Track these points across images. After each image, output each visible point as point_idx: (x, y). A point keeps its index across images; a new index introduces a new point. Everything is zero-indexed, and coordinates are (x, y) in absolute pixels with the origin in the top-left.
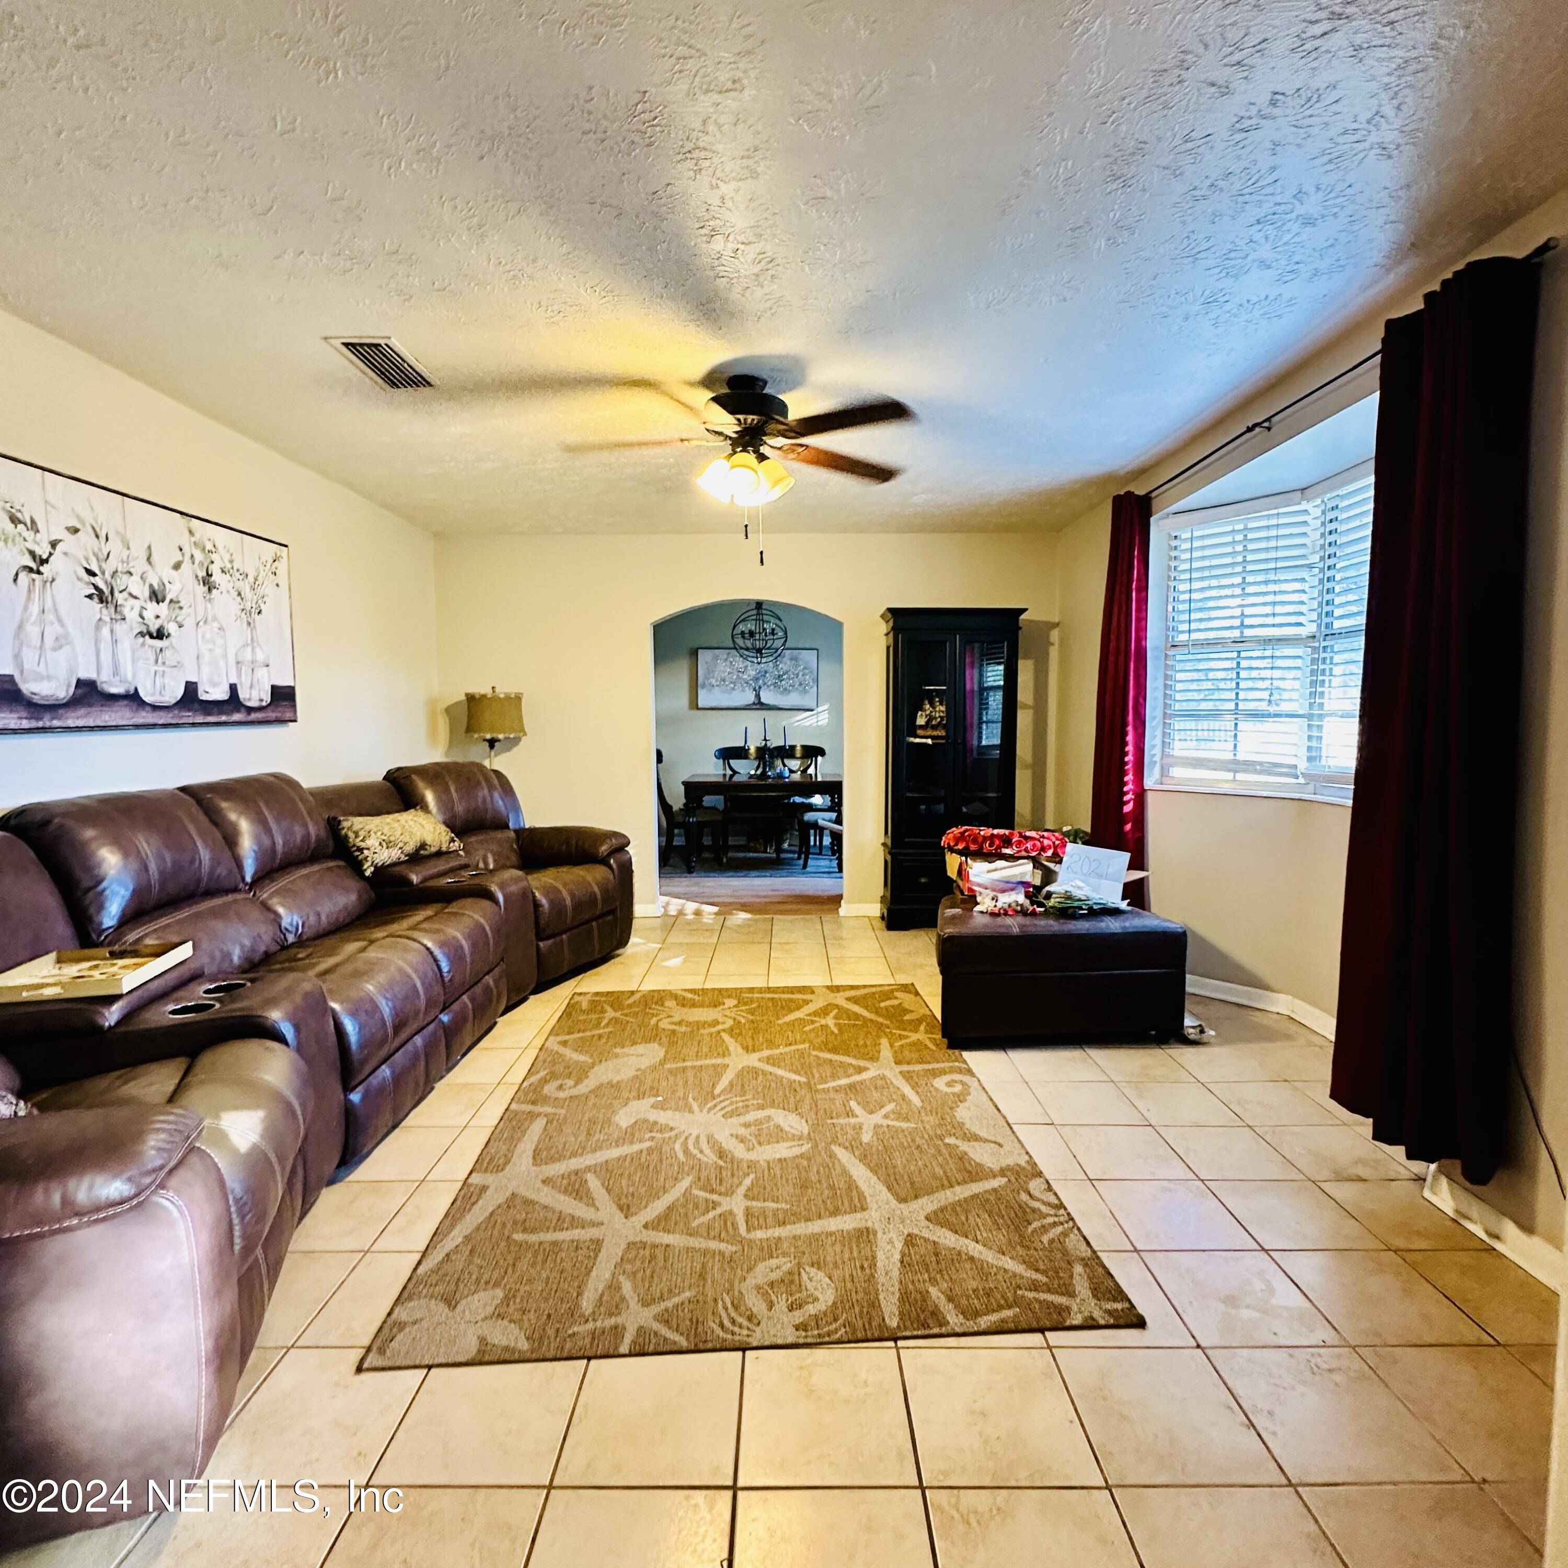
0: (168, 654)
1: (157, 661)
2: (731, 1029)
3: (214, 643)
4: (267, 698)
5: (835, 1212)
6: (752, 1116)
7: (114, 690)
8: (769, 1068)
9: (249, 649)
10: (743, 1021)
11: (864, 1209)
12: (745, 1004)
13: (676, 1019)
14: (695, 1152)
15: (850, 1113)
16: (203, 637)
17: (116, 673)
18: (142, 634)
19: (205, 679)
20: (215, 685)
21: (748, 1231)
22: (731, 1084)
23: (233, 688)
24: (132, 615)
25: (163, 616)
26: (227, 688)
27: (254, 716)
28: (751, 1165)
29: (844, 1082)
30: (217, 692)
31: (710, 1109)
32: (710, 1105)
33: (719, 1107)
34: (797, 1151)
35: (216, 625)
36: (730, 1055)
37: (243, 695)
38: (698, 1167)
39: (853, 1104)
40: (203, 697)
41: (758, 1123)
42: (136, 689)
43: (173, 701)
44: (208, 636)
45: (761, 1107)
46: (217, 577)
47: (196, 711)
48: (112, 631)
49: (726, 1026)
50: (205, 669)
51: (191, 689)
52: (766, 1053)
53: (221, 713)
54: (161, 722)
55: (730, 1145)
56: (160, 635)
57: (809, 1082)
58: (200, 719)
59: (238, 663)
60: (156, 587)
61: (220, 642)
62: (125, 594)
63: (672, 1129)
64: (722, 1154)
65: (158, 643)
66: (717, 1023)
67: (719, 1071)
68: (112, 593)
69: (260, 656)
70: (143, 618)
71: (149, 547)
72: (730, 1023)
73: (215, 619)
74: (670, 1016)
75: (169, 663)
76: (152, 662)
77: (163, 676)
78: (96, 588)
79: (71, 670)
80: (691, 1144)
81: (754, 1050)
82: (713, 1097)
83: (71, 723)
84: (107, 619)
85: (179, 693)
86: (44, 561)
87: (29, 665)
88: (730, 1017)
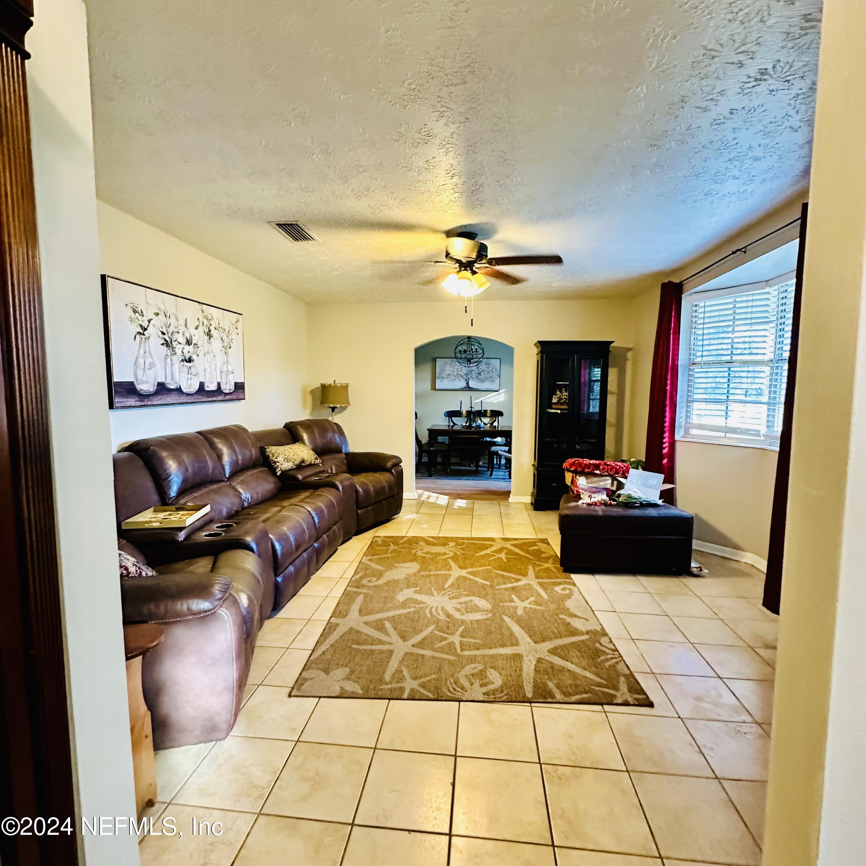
0: (192, 369)
1: (188, 373)
2: (452, 558)
3: (211, 363)
4: (233, 388)
5: (503, 645)
6: (463, 599)
7: (171, 387)
8: (472, 577)
9: (226, 365)
10: (458, 553)
11: (517, 645)
12: (460, 545)
13: (425, 551)
14: (436, 614)
15: (512, 601)
16: (207, 361)
17: (172, 379)
18: (182, 360)
19: (207, 381)
20: (211, 383)
21: (462, 650)
22: (453, 584)
23: (219, 384)
24: (178, 351)
25: (191, 352)
26: (216, 384)
27: (228, 397)
28: (463, 622)
29: (509, 585)
30: (211, 387)
31: (443, 595)
32: (443, 593)
33: (447, 595)
34: (485, 617)
35: (212, 354)
36: (452, 570)
37: (223, 387)
38: (437, 621)
39: (513, 596)
40: (207, 389)
41: (466, 603)
42: (180, 386)
43: (195, 391)
44: (209, 360)
45: (467, 595)
46: (213, 332)
47: (203, 395)
48: (171, 360)
49: (450, 556)
50: (208, 376)
51: (202, 385)
52: (470, 570)
53: (213, 396)
54: (189, 401)
55: (452, 612)
56: (190, 360)
57: (491, 586)
58: (205, 399)
59: (221, 372)
60: (188, 338)
61: (213, 363)
62: (176, 342)
63: (424, 603)
64: (448, 616)
65: (189, 364)
66: (445, 554)
67: (446, 577)
68: (171, 342)
69: (230, 369)
70: (183, 353)
71: (186, 320)
72: (452, 554)
73: (212, 352)
74: (422, 550)
75: (193, 373)
76: (186, 373)
77: (191, 379)
78: (165, 340)
79: (155, 378)
80: (433, 610)
81: (464, 568)
82: (444, 589)
83: (155, 403)
84: (169, 354)
85: (197, 387)
86: (146, 329)
87: (139, 377)
88: (452, 551)
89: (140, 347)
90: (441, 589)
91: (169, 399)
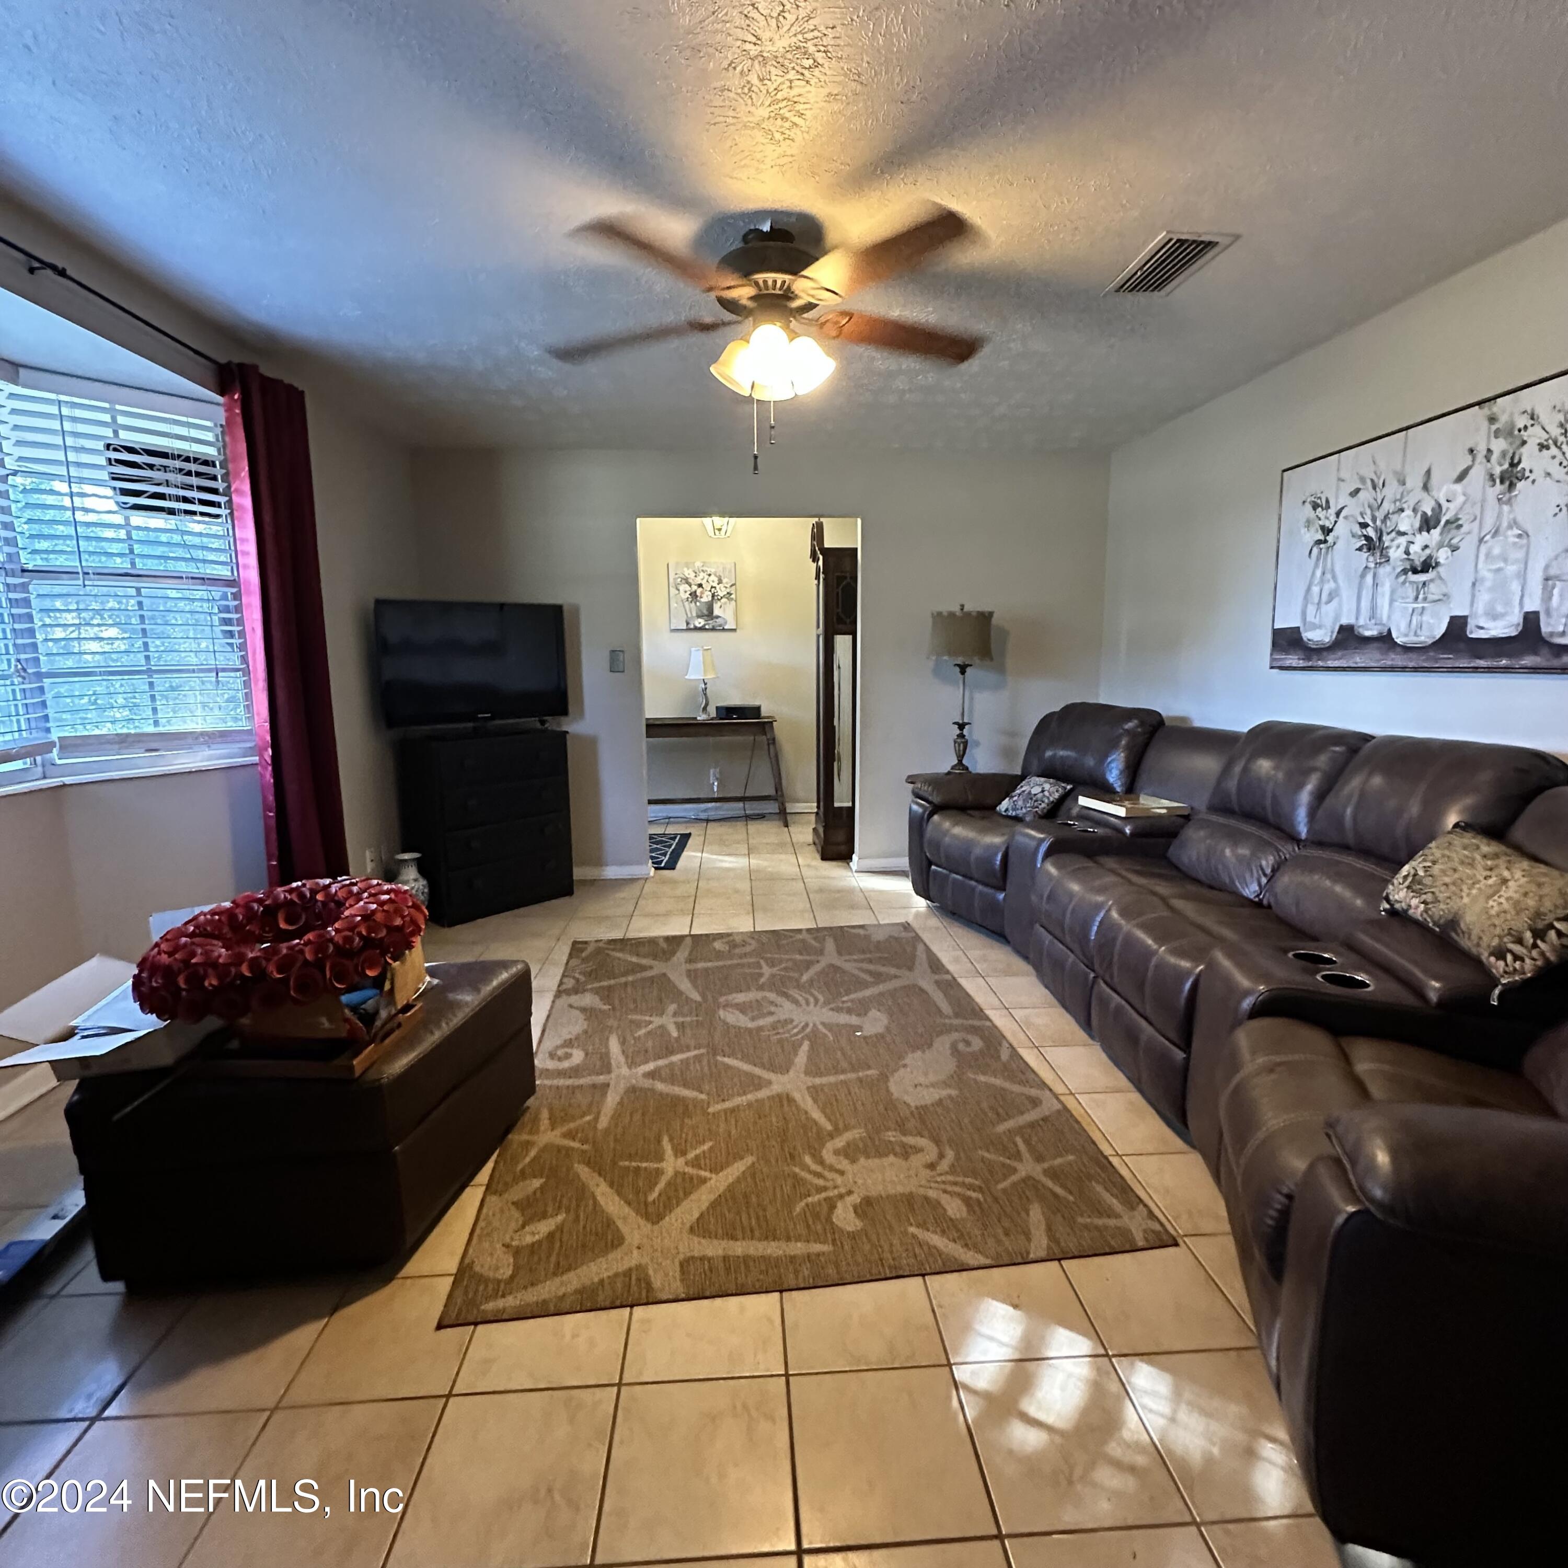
0: (1432, 587)
1: (1417, 598)
2: (822, 1137)
3: (1506, 560)
5: (706, 970)
6: (770, 1020)
7: (1368, 633)
8: (757, 1071)
10: (808, 1159)
11: (689, 971)
13: (917, 1161)
14: (808, 996)
15: (681, 1027)
16: (1488, 556)
17: (1373, 616)
18: (1405, 572)
19: (1481, 613)
20: (1496, 617)
21: (758, 963)
22: (795, 1051)
23: (1531, 618)
24: (1396, 554)
25: (1433, 545)
26: (1516, 619)
27: (1566, 659)
28: (761, 988)
29: (676, 1058)
30: (1496, 627)
31: (807, 1025)
32: (808, 1030)
33: (800, 1027)
34: (730, 997)
35: (1515, 532)
36: (808, 1088)
37: (1549, 627)
38: (799, 987)
39: (675, 1034)
40: (1476, 634)
41: (763, 1016)
42: (1389, 631)
43: (1430, 641)
44: (1496, 551)
45: (760, 1029)
46: (1528, 463)
47: (1458, 651)
48: (1375, 575)
49: (830, 1146)
50: (1485, 597)
51: (1458, 623)
52: (763, 1094)
53: (1501, 655)
54: (1411, 664)
55: (780, 1000)
56: (1427, 566)
57: (715, 1054)
58: (1463, 663)
59: (1547, 579)
60: (1429, 513)
61: (1517, 555)
62: (1393, 535)
63: (832, 1009)
64: (786, 995)
65: (1422, 577)
66: (849, 1154)
67: (813, 1069)
68: (1380, 539)
70: (1407, 552)
71: (1428, 473)
72: (828, 1155)
73: (1514, 524)
74: (932, 1166)
75: (1430, 597)
76: (1411, 599)
77: (1422, 614)
78: (1367, 538)
79: (1337, 617)
80: (812, 1000)
81: (779, 1096)
82: (807, 1037)
83: (1330, 663)
84: (1372, 565)
85: (1440, 629)
86: (1330, 531)
87: (1310, 618)
88: (832, 1169)
89: (1316, 566)
90: (814, 1037)
91: (1358, 660)
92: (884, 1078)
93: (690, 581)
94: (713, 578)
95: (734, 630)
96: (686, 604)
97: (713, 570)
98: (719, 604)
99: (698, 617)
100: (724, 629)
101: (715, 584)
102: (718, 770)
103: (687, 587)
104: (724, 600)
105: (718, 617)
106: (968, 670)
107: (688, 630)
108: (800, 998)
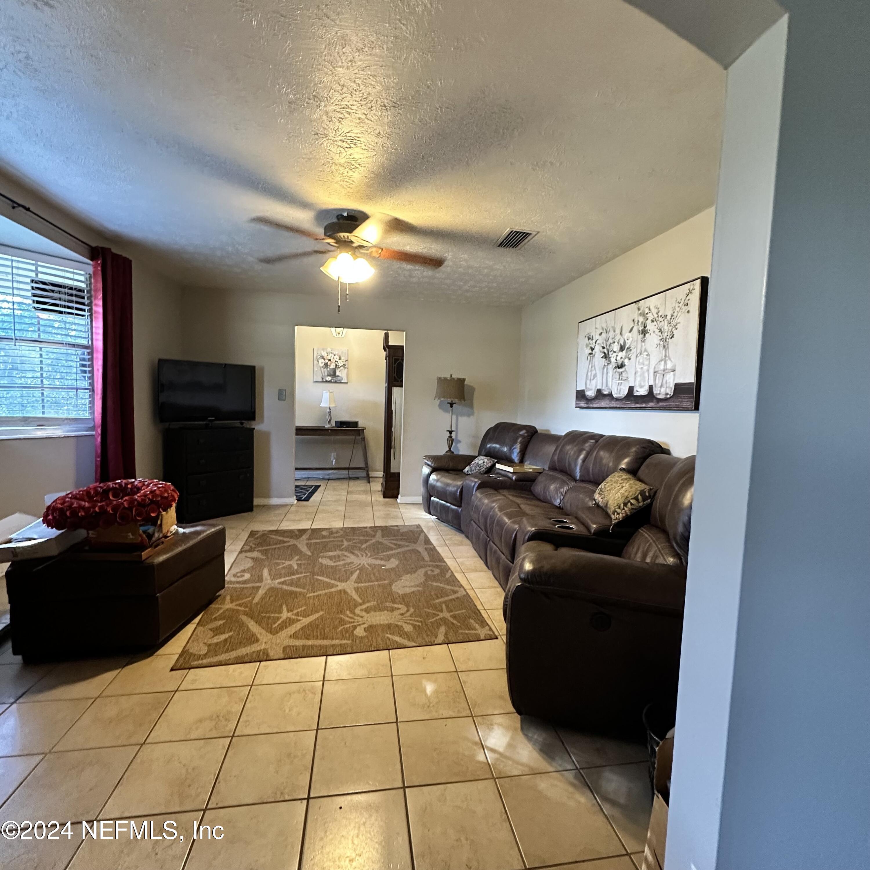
0: (624, 374)
2: (356, 606)
3: (644, 364)
4: (671, 392)
6: (341, 563)
7: (605, 393)
8: (332, 582)
9: (663, 362)
10: (348, 613)
12: (347, 631)
13: (396, 613)
14: (363, 553)
15: (299, 565)
16: (639, 362)
17: (607, 386)
18: (615, 368)
19: (637, 385)
20: (641, 387)
21: (342, 540)
22: (352, 573)
23: (651, 388)
24: (613, 360)
25: (623, 357)
26: (647, 388)
27: (661, 404)
28: (342, 550)
29: (295, 577)
30: (642, 391)
31: (360, 564)
32: (360, 566)
33: (356, 565)
34: (326, 554)
35: (646, 353)
36: (354, 588)
37: (656, 391)
38: (360, 550)
39: (296, 568)
40: (636, 394)
41: (339, 561)
42: (612, 392)
43: (623, 396)
44: (641, 361)
45: (337, 566)
46: (650, 326)
47: (631, 401)
48: (607, 369)
49: (359, 608)
50: (638, 379)
51: (631, 389)
52: (333, 590)
53: (643, 402)
54: (618, 406)
55: (349, 555)
56: (621, 366)
57: (313, 576)
58: (633, 406)
59: (655, 372)
60: (622, 344)
61: (646, 363)
62: (612, 352)
63: (373, 558)
64: (353, 553)
65: (621, 370)
66: (367, 610)
67: (359, 580)
68: (608, 353)
69: (669, 365)
70: (616, 360)
71: (622, 327)
72: (357, 611)
73: (646, 350)
74: (402, 614)
75: (624, 378)
76: (618, 379)
77: (621, 385)
78: (605, 353)
79: (596, 387)
80: (365, 555)
81: (340, 591)
82: (359, 569)
83: (595, 406)
84: (606, 364)
85: (626, 392)
86: (594, 349)
87: (588, 386)
88: (358, 616)
89: (589, 364)
90: (362, 569)
91: (603, 404)
92: (390, 584)
93: (325, 357)
94: (336, 356)
95: (347, 383)
96: (322, 369)
97: (337, 353)
98: (339, 370)
99: (328, 375)
100: (341, 383)
101: (337, 360)
102: (335, 454)
103: (323, 360)
104: (342, 368)
105: (338, 376)
106: (454, 405)
107: (323, 382)
108: (359, 554)
